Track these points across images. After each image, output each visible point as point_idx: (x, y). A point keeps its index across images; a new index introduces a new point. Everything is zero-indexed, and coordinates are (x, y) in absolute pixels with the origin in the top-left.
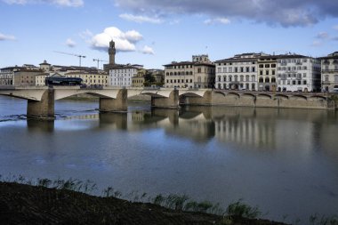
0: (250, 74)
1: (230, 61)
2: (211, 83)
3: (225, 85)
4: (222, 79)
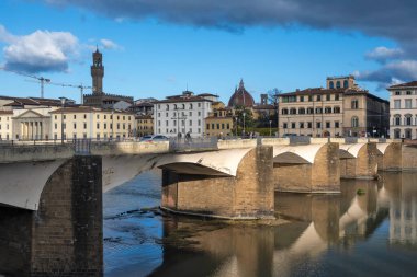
3: (408, 132)
4: (402, 121)
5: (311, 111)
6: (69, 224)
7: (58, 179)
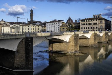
5: (89, 24)
6: (24, 55)
7: (21, 43)
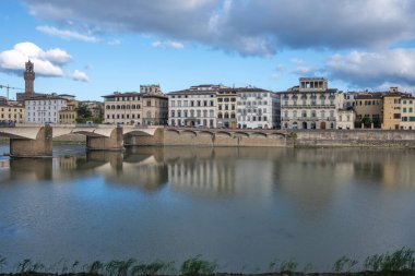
0: (208, 109)
1: (186, 93)
2: (163, 119)
3: (179, 121)
4: (176, 114)
5: (124, 107)
